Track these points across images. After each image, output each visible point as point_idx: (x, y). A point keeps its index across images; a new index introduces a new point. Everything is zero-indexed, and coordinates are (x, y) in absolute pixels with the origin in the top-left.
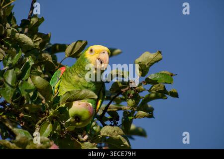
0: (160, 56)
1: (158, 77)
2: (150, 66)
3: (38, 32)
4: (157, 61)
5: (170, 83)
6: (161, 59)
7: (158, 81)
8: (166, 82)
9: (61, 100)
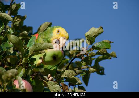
0: (101, 30)
1: (101, 45)
3: (18, 15)
4: (100, 34)
5: (109, 49)
6: (103, 32)
7: (100, 48)
9: (30, 51)
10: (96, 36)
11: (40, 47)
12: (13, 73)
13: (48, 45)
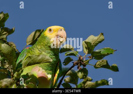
2: (95, 46)
3: (5, 27)
4: (100, 42)
5: (112, 54)
6: (103, 40)
9: (23, 65)
12: (7, 82)
13: (45, 59)
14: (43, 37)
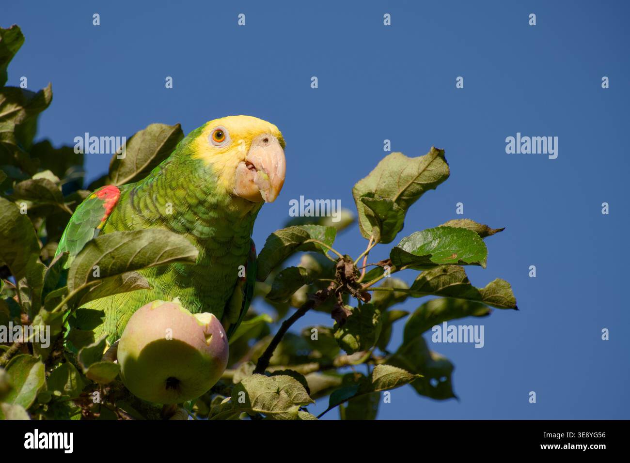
0: (439, 167)
1: (435, 244)
2: (410, 202)
5: (478, 264)
7: (432, 260)
8: (464, 258)
9: (70, 276)
10: (408, 199)
11: (125, 250)
14: (184, 163)
